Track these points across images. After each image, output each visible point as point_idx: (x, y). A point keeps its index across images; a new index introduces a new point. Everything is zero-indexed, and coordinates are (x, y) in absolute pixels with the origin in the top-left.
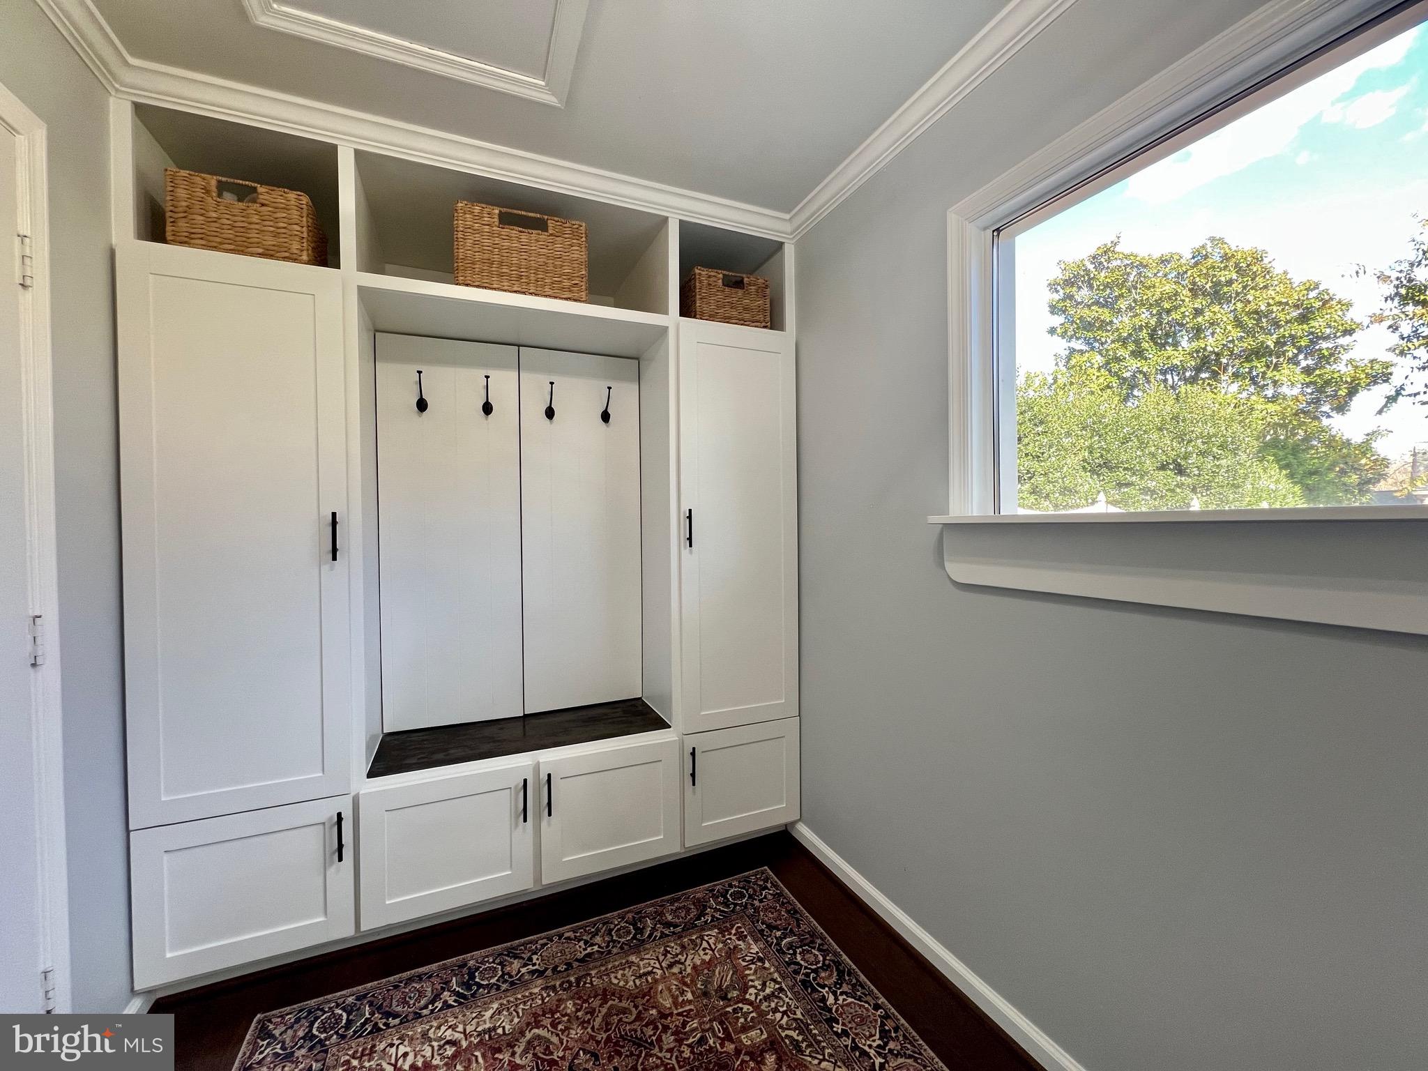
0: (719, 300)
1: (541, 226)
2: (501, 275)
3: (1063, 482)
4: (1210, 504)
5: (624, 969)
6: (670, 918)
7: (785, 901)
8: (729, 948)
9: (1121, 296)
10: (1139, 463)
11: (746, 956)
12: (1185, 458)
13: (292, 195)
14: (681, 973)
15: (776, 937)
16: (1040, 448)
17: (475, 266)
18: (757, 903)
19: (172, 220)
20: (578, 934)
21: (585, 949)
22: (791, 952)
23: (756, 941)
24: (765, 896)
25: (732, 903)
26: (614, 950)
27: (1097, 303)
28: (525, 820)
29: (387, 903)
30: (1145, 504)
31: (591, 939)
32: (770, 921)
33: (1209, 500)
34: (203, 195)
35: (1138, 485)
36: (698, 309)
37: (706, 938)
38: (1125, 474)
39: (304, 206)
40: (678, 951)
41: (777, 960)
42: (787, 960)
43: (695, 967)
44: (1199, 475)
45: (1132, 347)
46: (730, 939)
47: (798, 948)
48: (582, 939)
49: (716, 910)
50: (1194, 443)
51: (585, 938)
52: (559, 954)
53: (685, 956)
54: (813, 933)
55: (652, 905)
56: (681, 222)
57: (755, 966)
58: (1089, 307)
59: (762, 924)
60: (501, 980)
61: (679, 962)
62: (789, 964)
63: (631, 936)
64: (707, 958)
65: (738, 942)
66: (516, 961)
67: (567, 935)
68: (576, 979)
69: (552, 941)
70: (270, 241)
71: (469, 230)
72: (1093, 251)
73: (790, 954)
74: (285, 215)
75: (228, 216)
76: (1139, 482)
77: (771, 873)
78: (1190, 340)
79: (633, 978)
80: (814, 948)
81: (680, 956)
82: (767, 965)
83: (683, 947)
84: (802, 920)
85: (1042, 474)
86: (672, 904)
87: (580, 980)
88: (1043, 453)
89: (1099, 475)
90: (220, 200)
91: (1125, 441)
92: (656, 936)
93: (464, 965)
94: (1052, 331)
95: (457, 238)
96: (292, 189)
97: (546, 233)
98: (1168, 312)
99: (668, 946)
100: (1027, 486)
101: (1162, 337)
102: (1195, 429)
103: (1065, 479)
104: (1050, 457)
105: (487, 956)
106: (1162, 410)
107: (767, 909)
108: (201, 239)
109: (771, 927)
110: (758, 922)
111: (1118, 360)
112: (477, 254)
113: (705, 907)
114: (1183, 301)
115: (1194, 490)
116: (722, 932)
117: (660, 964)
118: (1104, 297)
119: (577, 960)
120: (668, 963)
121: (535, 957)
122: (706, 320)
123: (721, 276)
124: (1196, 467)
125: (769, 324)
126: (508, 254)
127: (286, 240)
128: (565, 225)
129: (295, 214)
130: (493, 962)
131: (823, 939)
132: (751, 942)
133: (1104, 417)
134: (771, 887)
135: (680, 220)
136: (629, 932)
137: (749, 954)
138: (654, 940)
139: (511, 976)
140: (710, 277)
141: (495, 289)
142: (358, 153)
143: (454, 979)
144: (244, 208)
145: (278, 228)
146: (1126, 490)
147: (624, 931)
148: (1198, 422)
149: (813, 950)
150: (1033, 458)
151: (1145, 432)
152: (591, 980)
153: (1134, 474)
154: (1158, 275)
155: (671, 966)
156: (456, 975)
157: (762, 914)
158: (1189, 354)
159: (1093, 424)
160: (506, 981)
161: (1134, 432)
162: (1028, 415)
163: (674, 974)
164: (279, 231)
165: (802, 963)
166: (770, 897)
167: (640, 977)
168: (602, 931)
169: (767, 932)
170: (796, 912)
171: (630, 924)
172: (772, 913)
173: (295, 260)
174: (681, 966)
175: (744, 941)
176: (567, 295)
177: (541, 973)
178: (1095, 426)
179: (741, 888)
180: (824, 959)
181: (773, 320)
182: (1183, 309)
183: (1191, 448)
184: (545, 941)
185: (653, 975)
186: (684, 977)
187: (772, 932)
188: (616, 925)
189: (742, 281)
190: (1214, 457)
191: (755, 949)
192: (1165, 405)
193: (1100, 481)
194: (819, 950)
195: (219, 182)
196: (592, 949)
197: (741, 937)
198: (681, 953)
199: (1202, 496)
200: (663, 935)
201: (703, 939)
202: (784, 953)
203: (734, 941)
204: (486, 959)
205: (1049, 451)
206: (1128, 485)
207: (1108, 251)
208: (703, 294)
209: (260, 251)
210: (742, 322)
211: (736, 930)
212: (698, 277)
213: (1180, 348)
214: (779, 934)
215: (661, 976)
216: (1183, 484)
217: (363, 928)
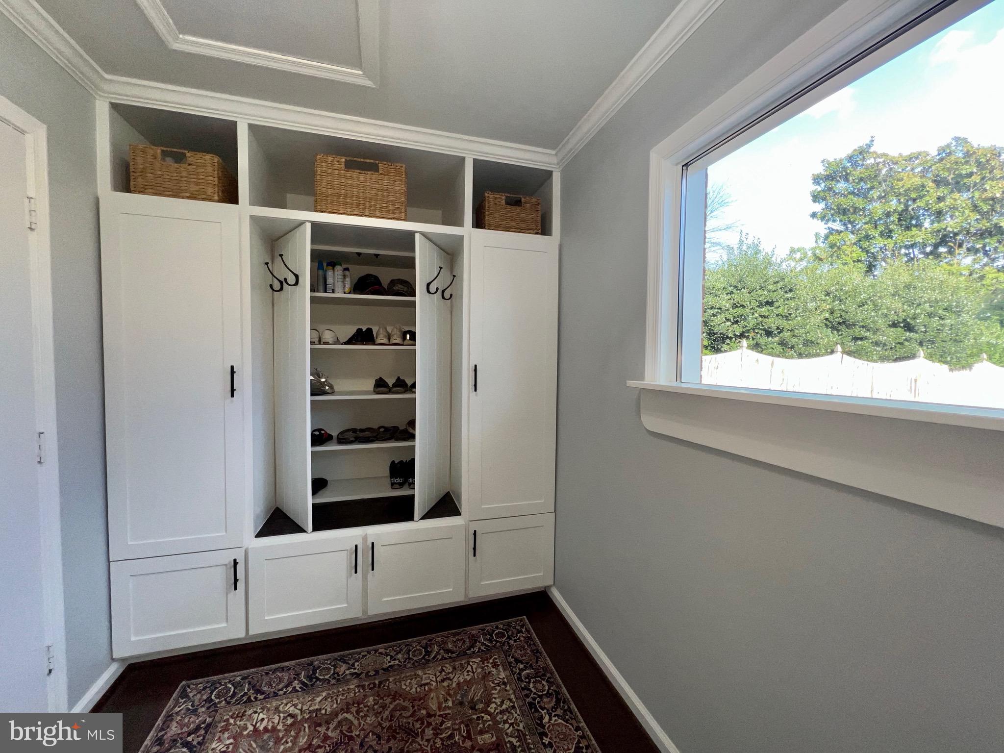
0: (502, 215)
1: (374, 168)
2: (345, 204)
3: (806, 336)
4: (934, 355)
5: (411, 679)
6: (450, 646)
7: (532, 643)
8: (485, 673)
9: (872, 188)
10: (873, 322)
11: (495, 680)
12: (914, 318)
13: (208, 157)
14: (448, 686)
15: (519, 668)
16: (789, 310)
17: (328, 199)
18: (512, 642)
19: (134, 177)
20: (388, 651)
21: (390, 662)
22: (527, 680)
23: (504, 670)
24: (519, 637)
25: (495, 641)
26: (408, 664)
27: (853, 193)
28: (356, 572)
29: (266, 618)
30: (876, 354)
31: (395, 655)
32: (518, 657)
33: (933, 351)
34: (152, 160)
35: (871, 339)
36: (486, 222)
37: (471, 664)
38: (861, 330)
39: (216, 164)
40: (450, 671)
41: (516, 685)
42: (523, 686)
43: (459, 684)
44: (925, 332)
45: (881, 228)
46: (487, 666)
47: (532, 678)
48: (389, 655)
49: (483, 644)
50: (922, 307)
51: (391, 654)
52: (372, 664)
53: (454, 675)
54: (546, 668)
55: (440, 636)
56: (475, 160)
57: (499, 688)
58: (845, 196)
59: (512, 658)
60: (332, 677)
61: (449, 679)
62: (523, 689)
63: (422, 656)
64: (468, 678)
65: (492, 669)
66: (344, 665)
67: (380, 651)
68: (379, 682)
69: (370, 654)
70: (194, 188)
71: (324, 174)
72: (849, 151)
73: (526, 682)
74: (203, 170)
75: (168, 173)
76: (872, 337)
77: (527, 621)
78: (932, 223)
79: (417, 686)
80: (544, 680)
81: (450, 675)
82: (508, 688)
83: (454, 668)
84: (540, 658)
85: (788, 330)
86: (454, 636)
87: (382, 683)
88: (790, 314)
89: (838, 331)
90: (163, 163)
91: (862, 305)
92: (438, 658)
93: (311, 664)
94: (814, 215)
95: (316, 180)
96: (208, 153)
97: (377, 173)
98: (914, 200)
99: (444, 666)
100: (777, 339)
101: (907, 220)
102: (925, 295)
103: (808, 334)
104: (796, 316)
105: (327, 660)
106: (897, 280)
107: (518, 647)
108: (152, 189)
109: (518, 661)
110: (509, 656)
111: (867, 237)
112: (329, 190)
113: (476, 641)
114: (928, 191)
115: (921, 344)
116: (483, 661)
117: (436, 678)
118: (858, 189)
119: (383, 669)
120: (442, 678)
121: (357, 664)
122: (493, 229)
123: (504, 198)
124: (924, 325)
125: (540, 231)
126: (350, 189)
127: (203, 187)
128: (391, 167)
129: (210, 169)
130: (330, 664)
131: (552, 673)
132: (501, 670)
133: (845, 285)
134: (525, 632)
135: (474, 159)
136: (421, 653)
137: (497, 679)
138: (437, 661)
139: (338, 675)
140: (496, 198)
141: (341, 214)
142: (251, 126)
143: (303, 673)
144: (178, 167)
145: (200, 179)
146: (860, 343)
147: (418, 652)
148: (927, 290)
149: (543, 681)
150: (783, 317)
151: (880, 297)
152: (389, 685)
153: (868, 330)
154: (907, 169)
155: (443, 681)
156: (305, 670)
157: (513, 650)
158: (930, 233)
159: (836, 291)
160: (334, 678)
161: (870, 298)
162: (781, 284)
163: (444, 687)
164: (200, 181)
165: (533, 689)
166: (522, 639)
167: (421, 686)
168: (404, 651)
169: (514, 664)
170: (538, 651)
171: (423, 648)
172: (521, 651)
173: (210, 200)
174: (449, 681)
175: (496, 669)
176: (391, 216)
177: (357, 675)
178: (837, 293)
179: (504, 630)
180: (549, 689)
181: (544, 229)
182: (927, 198)
183: (919, 311)
184: (366, 653)
185: (429, 685)
186: (450, 689)
187: (517, 664)
188: (414, 647)
189: (520, 201)
190: (940, 317)
191: (502, 675)
192: (899, 276)
193: (839, 335)
194: (547, 681)
195: (163, 151)
196: (394, 663)
197: (495, 666)
198: (452, 673)
199: (928, 348)
200: (443, 658)
201: (469, 664)
202: (522, 681)
203: (490, 668)
204: (326, 662)
205: (796, 312)
206: (861, 339)
207: (863, 152)
208: (491, 211)
209: (188, 195)
210: (519, 230)
211: (493, 660)
212: (487, 198)
213: (923, 228)
214: (522, 666)
215: (435, 687)
216: (911, 339)
217: (251, 633)
